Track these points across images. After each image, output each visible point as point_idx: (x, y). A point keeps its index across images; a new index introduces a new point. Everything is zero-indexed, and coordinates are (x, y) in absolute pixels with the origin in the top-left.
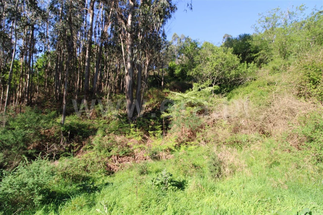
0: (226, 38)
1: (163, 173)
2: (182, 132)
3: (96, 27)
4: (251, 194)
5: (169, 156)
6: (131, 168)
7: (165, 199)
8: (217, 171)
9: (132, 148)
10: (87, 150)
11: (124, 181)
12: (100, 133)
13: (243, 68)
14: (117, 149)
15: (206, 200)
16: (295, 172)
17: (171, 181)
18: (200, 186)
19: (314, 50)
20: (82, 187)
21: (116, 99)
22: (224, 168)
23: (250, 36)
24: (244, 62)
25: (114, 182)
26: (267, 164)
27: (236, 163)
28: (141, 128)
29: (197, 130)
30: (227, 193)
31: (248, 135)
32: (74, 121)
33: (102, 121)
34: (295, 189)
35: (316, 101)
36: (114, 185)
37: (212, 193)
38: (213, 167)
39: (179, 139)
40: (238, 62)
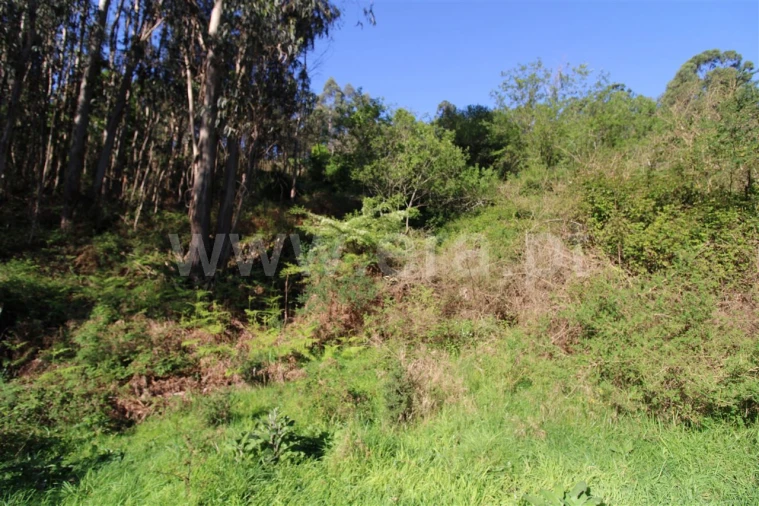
1: (271, 418)
2: (331, 313)
3: (116, 24)
4: (474, 454)
5: (294, 372)
6: (186, 408)
7: (268, 488)
8: (404, 405)
9: (195, 355)
10: (54, 363)
11: (159, 446)
12: (101, 313)
13: (472, 177)
14: (148, 358)
15: (374, 479)
16: (560, 400)
17: (291, 437)
18: (361, 446)
20: (19, 471)
21: (162, 224)
22: (419, 397)
23: (488, 113)
24: (474, 166)
25: (131, 449)
26: (508, 385)
27: (445, 383)
28: (227, 301)
29: (364, 309)
30: (421, 459)
31: (473, 323)
32: (20, 276)
33: (111, 279)
34: (560, 438)
35: (601, 253)
36: (128, 459)
37: (388, 462)
38: (395, 398)
39: (322, 331)
40: (462, 163)
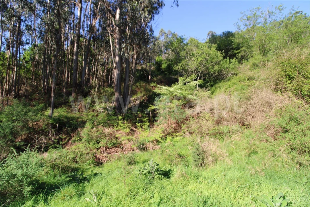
0: (210, 34)
1: (150, 163)
2: (168, 124)
3: (84, 21)
4: (232, 180)
5: (156, 146)
6: (119, 159)
7: (152, 187)
8: (201, 160)
9: (120, 140)
10: (76, 142)
11: (113, 171)
12: (88, 125)
13: (226, 63)
14: (105, 141)
15: (191, 187)
16: (271, 160)
17: (158, 170)
18: (185, 174)
19: (290, 48)
20: (71, 177)
21: (104, 92)
22: (207, 157)
23: (233, 34)
24: (227, 59)
25: (103, 172)
26: (246, 153)
27: (218, 152)
28: (129, 120)
29: (182, 122)
30: (209, 181)
31: (229, 127)
32: (63, 113)
33: (90, 113)
34: (271, 176)
35: (291, 95)
36: (103, 175)
37: (196, 181)
38: (197, 157)
39: (165, 131)
40: (221, 58)
